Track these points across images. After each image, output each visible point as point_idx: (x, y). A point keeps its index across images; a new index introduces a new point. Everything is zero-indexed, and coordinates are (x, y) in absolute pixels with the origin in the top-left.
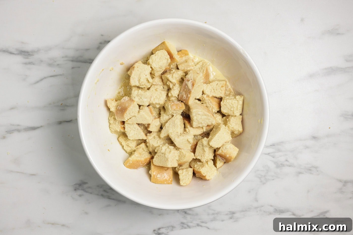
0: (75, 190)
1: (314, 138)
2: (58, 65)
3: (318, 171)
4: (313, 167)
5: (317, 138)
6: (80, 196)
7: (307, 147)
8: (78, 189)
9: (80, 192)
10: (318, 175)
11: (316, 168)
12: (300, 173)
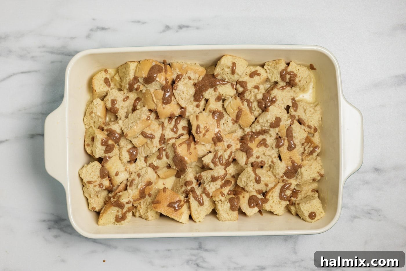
0: (49, 228)
1: (377, 170)
2: (33, 57)
3: (380, 215)
4: (373, 209)
5: (380, 170)
6: (56, 237)
7: (366, 183)
8: (53, 227)
9: (55, 232)
10: (380, 221)
11: (378, 211)
12: (355, 217)
